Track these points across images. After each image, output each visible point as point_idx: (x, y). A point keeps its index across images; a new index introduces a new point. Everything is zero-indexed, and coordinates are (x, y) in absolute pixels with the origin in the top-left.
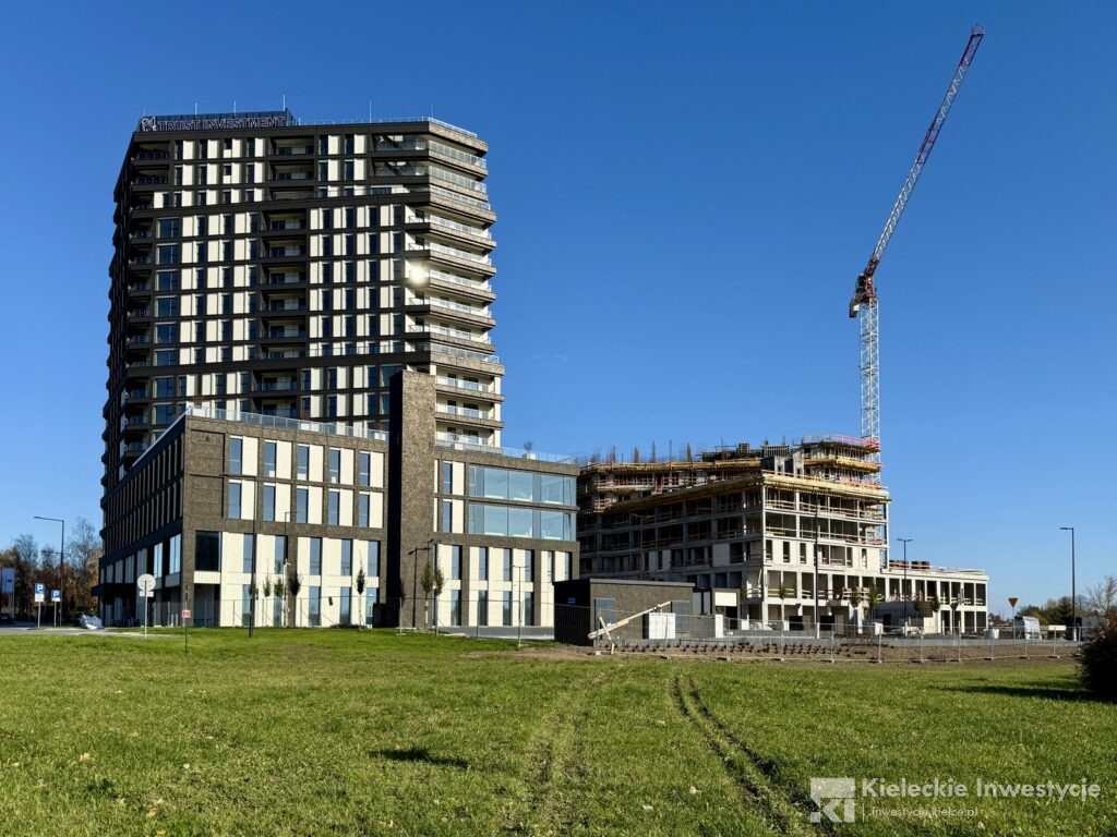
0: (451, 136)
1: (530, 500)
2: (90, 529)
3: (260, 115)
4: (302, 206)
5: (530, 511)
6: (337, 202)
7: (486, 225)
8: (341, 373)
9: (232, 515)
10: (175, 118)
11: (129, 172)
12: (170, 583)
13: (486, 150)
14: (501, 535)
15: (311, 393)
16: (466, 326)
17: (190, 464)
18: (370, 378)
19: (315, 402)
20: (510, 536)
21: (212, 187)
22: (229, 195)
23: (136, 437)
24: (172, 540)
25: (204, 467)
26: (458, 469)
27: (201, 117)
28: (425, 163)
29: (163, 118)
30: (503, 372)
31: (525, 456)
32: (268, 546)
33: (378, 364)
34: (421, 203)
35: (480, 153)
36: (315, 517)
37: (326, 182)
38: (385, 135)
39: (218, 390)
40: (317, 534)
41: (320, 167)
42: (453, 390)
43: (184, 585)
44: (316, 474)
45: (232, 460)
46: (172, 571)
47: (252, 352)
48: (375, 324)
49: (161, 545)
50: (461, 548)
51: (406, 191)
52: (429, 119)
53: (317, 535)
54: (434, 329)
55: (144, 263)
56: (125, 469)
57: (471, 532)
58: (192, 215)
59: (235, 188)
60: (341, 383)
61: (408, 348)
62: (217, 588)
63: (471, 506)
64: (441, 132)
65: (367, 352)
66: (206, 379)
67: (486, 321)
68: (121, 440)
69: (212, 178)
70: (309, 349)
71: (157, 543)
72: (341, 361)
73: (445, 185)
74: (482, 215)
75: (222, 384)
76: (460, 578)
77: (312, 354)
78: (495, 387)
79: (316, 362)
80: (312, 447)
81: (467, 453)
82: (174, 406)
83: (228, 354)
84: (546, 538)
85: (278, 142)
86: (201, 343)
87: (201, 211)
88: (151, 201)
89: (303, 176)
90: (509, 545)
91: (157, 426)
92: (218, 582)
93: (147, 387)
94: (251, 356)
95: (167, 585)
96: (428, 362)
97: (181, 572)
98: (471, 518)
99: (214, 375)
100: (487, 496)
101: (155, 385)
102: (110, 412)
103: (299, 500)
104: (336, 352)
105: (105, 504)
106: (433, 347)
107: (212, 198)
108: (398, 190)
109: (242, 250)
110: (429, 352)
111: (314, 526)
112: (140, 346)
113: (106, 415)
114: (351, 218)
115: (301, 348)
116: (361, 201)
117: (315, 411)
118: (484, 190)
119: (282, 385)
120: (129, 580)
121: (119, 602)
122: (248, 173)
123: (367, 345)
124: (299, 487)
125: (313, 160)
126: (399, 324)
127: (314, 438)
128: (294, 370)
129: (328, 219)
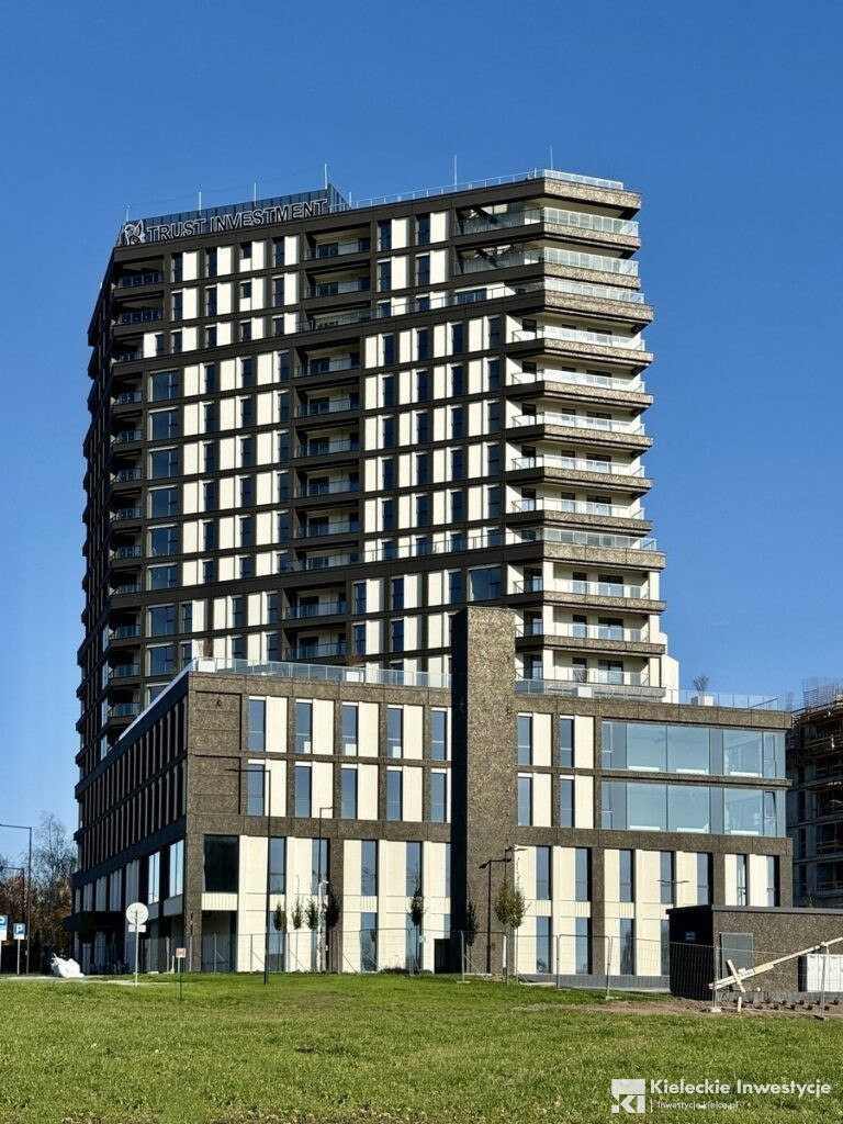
0: (581, 194)
1: (704, 772)
2: (59, 829)
3: (290, 199)
4: (353, 334)
5: (705, 790)
6: (404, 323)
7: (636, 327)
8: (411, 583)
9: (252, 809)
10: (170, 218)
11: (109, 305)
12: (171, 909)
13: (639, 206)
14: (657, 829)
15: (365, 616)
16: (602, 493)
17: (196, 742)
18: (453, 589)
19: (373, 631)
20: (670, 831)
21: (224, 319)
22: (248, 327)
23: (123, 695)
24: (173, 847)
25: (213, 745)
26: (584, 727)
27: (206, 212)
28: (539, 243)
29: (153, 221)
30: (662, 564)
31: (695, 700)
32: (301, 853)
33: (464, 567)
34: (531, 308)
35: (628, 213)
36: (368, 810)
37: (389, 293)
38: (477, 208)
39: (236, 620)
40: (373, 834)
41: (379, 269)
42: (579, 599)
43: (189, 912)
44: (368, 745)
45: (251, 731)
46: (172, 894)
47: (283, 560)
48: (460, 505)
49: (158, 855)
50: (590, 851)
51: (510, 292)
52: (547, 173)
53: (370, 836)
54: (550, 504)
55: (132, 440)
56: (108, 742)
57: (606, 826)
58: (197, 363)
59: (257, 317)
60: (410, 600)
61: (512, 538)
62: (233, 916)
63: (605, 785)
64: (565, 191)
65: (449, 549)
66: (219, 604)
67: (635, 483)
68: (102, 700)
69: (224, 307)
70: (363, 551)
71: (153, 853)
72: (411, 566)
73: (570, 273)
74: (630, 313)
75: (241, 612)
76: (590, 899)
77: (369, 558)
78: (652, 589)
79: (374, 570)
80: (362, 706)
81: (598, 701)
82: (175, 647)
83: (249, 566)
84: (734, 832)
85: (318, 238)
86: (213, 552)
87: (210, 355)
88: (139, 346)
89: (355, 286)
90: (669, 845)
91: (152, 679)
92: (235, 909)
93: (139, 621)
94: (282, 567)
95: (166, 914)
96: (540, 559)
97: (184, 895)
98: (605, 804)
99: (229, 598)
100: (632, 768)
101: (149, 617)
102: (89, 657)
103: (344, 785)
104: (403, 553)
105: (81, 794)
106: (548, 534)
107: (224, 335)
108: (497, 291)
109: (268, 408)
110: (541, 543)
111: (366, 823)
112: (128, 563)
113: (82, 661)
114: (426, 343)
115: (352, 550)
116: (441, 317)
117: (373, 645)
118: (635, 272)
119: (326, 608)
120: (115, 907)
121: (100, 939)
122: (275, 292)
123: (449, 537)
124: (344, 766)
125: (368, 261)
126: (497, 501)
127: (365, 692)
128: (343, 584)
129: (392, 349)
